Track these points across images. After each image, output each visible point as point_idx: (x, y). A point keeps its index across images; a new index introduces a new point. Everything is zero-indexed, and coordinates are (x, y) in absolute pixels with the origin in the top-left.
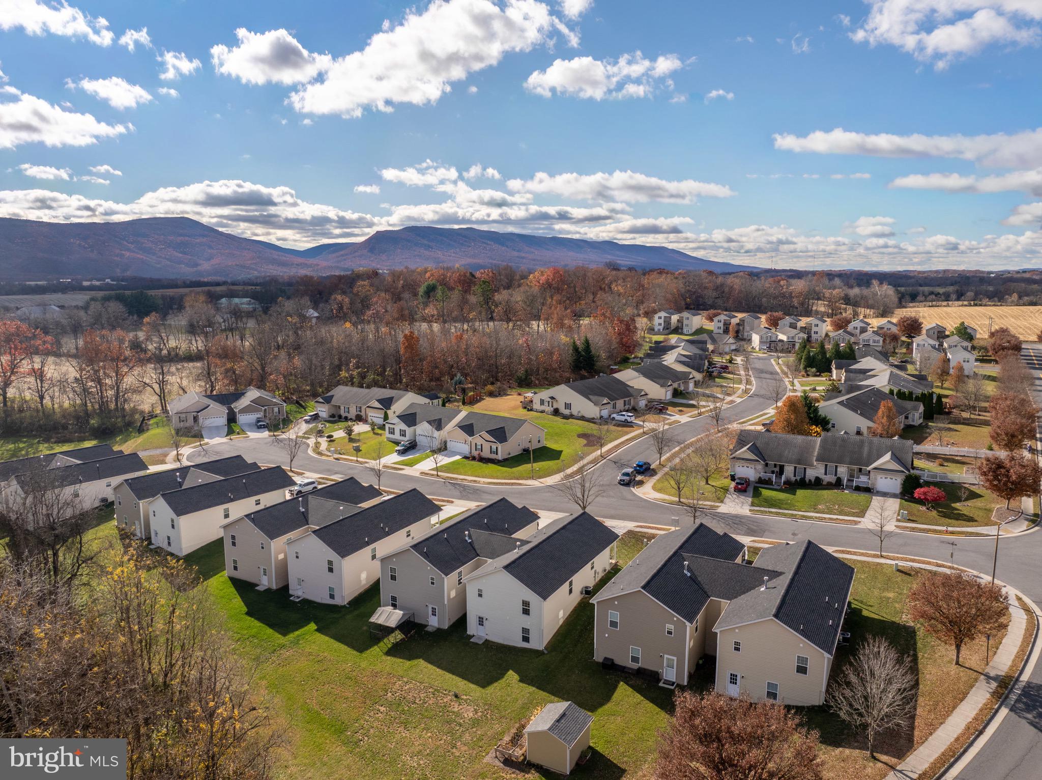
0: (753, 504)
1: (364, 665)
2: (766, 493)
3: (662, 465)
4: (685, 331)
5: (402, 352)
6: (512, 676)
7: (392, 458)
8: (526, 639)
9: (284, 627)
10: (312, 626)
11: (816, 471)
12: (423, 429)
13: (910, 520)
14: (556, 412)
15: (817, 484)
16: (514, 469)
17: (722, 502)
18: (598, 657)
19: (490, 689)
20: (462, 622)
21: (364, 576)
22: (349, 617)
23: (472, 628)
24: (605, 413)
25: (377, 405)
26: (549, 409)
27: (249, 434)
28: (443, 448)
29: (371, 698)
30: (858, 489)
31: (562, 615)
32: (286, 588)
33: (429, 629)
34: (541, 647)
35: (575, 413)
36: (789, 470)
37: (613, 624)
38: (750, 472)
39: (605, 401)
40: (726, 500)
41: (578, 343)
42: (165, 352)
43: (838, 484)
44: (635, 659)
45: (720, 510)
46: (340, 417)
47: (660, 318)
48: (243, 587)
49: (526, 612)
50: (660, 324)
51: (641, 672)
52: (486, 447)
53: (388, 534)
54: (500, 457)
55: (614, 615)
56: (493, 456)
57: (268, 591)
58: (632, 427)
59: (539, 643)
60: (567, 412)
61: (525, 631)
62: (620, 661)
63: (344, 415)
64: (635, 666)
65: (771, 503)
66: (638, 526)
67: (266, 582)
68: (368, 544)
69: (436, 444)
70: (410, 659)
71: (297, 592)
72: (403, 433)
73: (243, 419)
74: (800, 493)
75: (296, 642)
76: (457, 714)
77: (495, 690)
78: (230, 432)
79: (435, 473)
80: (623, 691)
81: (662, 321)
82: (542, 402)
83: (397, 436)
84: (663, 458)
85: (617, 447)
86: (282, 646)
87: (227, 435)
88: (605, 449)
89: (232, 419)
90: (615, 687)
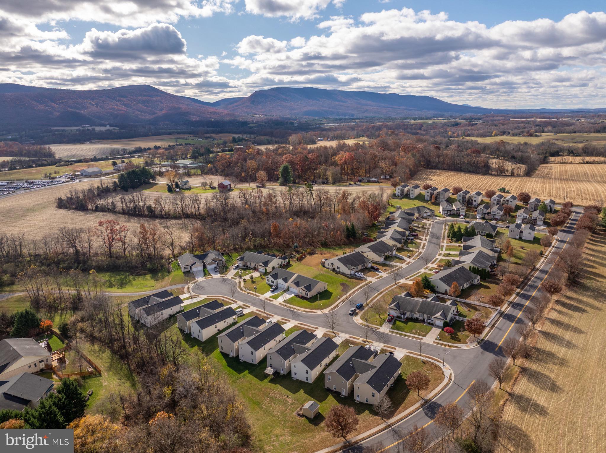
0: (392, 328)
1: (263, 385)
2: (398, 323)
3: (367, 305)
4: (411, 196)
5: (272, 231)
6: (302, 391)
7: (268, 294)
8: (307, 380)
9: (239, 371)
10: (247, 371)
11: (417, 315)
12: (280, 281)
13: (440, 340)
14: (334, 270)
15: (416, 320)
16: (313, 304)
17: (381, 326)
18: (326, 386)
19: (296, 394)
20: (290, 373)
21: (261, 355)
22: (258, 368)
23: (293, 375)
24: (353, 272)
25: (262, 264)
26: (331, 268)
27: (213, 275)
28: (287, 290)
29: (266, 395)
30: (429, 323)
31: (318, 373)
32: (238, 356)
33: (281, 374)
34: (311, 383)
35: (341, 271)
36: (408, 314)
37: (329, 379)
38: (394, 313)
39: (353, 268)
40: (383, 326)
41: (348, 226)
42: (163, 213)
43: (423, 321)
44: (335, 389)
45: (380, 330)
46: (247, 266)
47: (399, 189)
48: (225, 355)
49: (307, 373)
50: (399, 192)
51: (336, 392)
52: (304, 292)
53: (269, 342)
54: (309, 297)
55: (330, 377)
56: (306, 296)
57: (233, 357)
58: (362, 280)
59: (311, 381)
60: (338, 270)
61: (307, 378)
62: (331, 388)
63: (249, 266)
64: (335, 390)
65: (398, 328)
66: (350, 337)
67: (232, 354)
68: (263, 346)
69: (286, 288)
70: (275, 384)
71: (242, 358)
72: (273, 282)
73: (209, 267)
74: (410, 323)
75: (244, 377)
76: (288, 401)
77: (297, 394)
78: (205, 275)
79: (284, 303)
80: (330, 398)
81: (400, 191)
82: (328, 265)
83: (270, 283)
84: (368, 301)
85: (354, 292)
86: (240, 378)
87: (204, 276)
88: (348, 294)
89: (204, 267)
90: (328, 396)
